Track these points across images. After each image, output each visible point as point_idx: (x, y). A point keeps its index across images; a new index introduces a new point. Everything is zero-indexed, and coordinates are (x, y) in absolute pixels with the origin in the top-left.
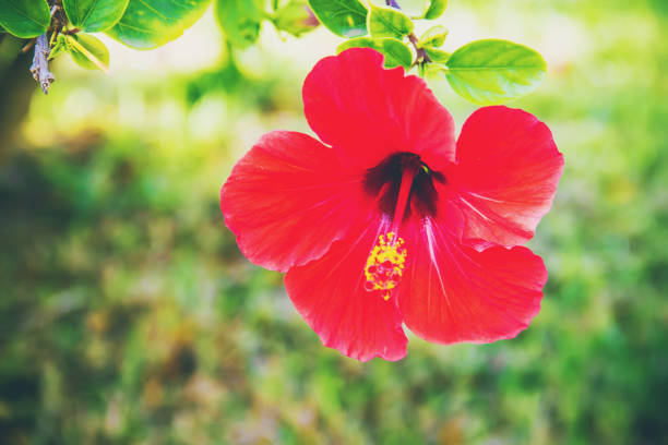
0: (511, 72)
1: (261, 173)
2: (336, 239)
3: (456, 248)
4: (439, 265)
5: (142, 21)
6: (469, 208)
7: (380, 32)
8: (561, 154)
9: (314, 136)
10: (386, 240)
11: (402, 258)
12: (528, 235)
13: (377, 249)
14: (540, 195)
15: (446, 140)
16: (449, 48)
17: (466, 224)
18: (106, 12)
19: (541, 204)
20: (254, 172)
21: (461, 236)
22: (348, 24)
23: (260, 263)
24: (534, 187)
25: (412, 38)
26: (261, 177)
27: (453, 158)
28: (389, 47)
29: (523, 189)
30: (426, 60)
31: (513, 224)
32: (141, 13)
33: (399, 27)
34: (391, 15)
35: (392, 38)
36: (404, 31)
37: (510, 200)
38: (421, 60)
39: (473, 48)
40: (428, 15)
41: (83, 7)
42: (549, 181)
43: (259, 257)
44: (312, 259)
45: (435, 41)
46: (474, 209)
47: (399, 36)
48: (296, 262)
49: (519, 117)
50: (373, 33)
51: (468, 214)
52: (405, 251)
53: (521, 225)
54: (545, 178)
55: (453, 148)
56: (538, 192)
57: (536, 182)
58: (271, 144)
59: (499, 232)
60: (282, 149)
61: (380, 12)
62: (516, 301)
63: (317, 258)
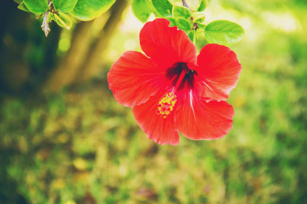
0: (231, 33)
1: (124, 68)
2: (152, 95)
3: (200, 101)
4: (194, 108)
5: (85, 9)
6: (206, 86)
7: (178, 16)
8: (240, 64)
9: (144, 53)
10: (169, 95)
11: (174, 103)
12: (227, 97)
13: (164, 98)
14: (232, 81)
15: (193, 56)
16: (206, 23)
17: (203, 91)
18: (69, 5)
19: (232, 84)
20: (121, 67)
21: (200, 96)
22: (167, 13)
23: (123, 104)
24: (230, 77)
25: (192, 19)
26: (124, 70)
27: (196, 63)
28: (181, 22)
29: (225, 78)
30: (197, 28)
31: (221, 92)
32: (85, 6)
33: (186, 14)
34: (183, 9)
35: (183, 18)
36: (188, 16)
37: (220, 82)
38: (195, 28)
39: (215, 23)
40: (199, 10)
41: (60, 2)
42: (236, 75)
43: (122, 101)
44: (142, 102)
45: (200, 20)
46: (207, 86)
47: (186, 18)
48: (136, 104)
49: (224, 49)
50: (175, 16)
51: (205, 87)
52: (176, 100)
53: (224, 93)
54: (235, 74)
55: (196, 60)
56: (232, 79)
57: (231, 75)
58: (127, 56)
59: (217, 95)
60: (131, 58)
61: (178, 7)
62: (222, 123)
63: (145, 102)
